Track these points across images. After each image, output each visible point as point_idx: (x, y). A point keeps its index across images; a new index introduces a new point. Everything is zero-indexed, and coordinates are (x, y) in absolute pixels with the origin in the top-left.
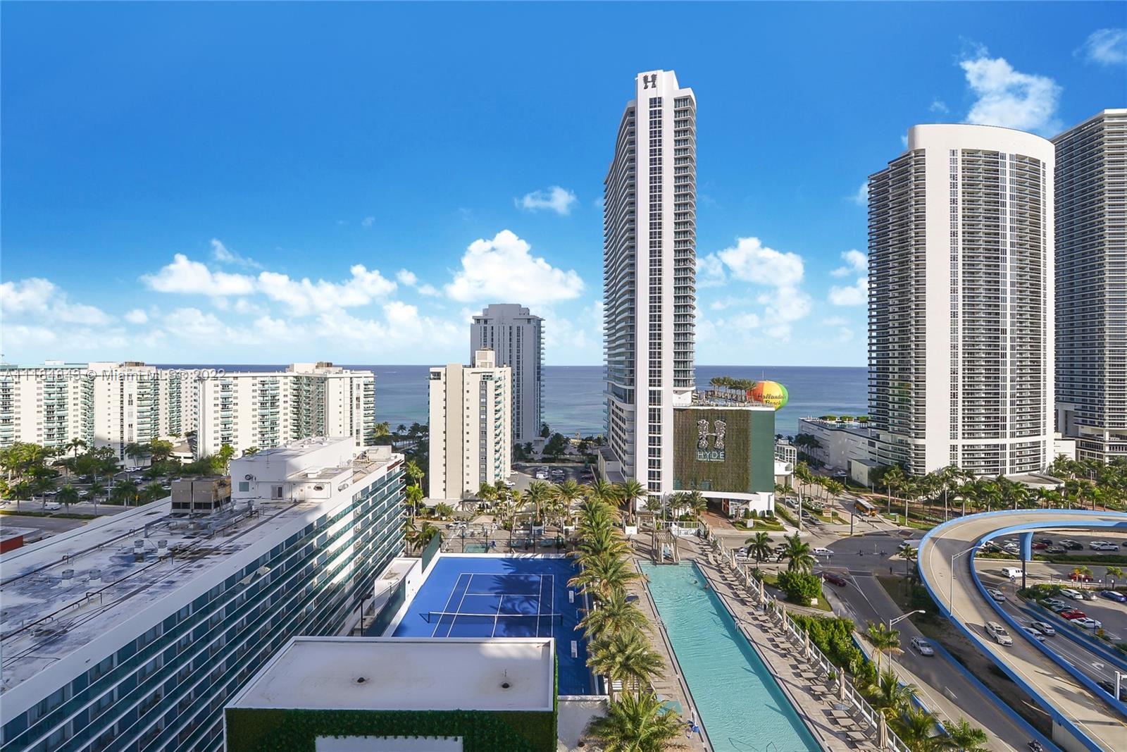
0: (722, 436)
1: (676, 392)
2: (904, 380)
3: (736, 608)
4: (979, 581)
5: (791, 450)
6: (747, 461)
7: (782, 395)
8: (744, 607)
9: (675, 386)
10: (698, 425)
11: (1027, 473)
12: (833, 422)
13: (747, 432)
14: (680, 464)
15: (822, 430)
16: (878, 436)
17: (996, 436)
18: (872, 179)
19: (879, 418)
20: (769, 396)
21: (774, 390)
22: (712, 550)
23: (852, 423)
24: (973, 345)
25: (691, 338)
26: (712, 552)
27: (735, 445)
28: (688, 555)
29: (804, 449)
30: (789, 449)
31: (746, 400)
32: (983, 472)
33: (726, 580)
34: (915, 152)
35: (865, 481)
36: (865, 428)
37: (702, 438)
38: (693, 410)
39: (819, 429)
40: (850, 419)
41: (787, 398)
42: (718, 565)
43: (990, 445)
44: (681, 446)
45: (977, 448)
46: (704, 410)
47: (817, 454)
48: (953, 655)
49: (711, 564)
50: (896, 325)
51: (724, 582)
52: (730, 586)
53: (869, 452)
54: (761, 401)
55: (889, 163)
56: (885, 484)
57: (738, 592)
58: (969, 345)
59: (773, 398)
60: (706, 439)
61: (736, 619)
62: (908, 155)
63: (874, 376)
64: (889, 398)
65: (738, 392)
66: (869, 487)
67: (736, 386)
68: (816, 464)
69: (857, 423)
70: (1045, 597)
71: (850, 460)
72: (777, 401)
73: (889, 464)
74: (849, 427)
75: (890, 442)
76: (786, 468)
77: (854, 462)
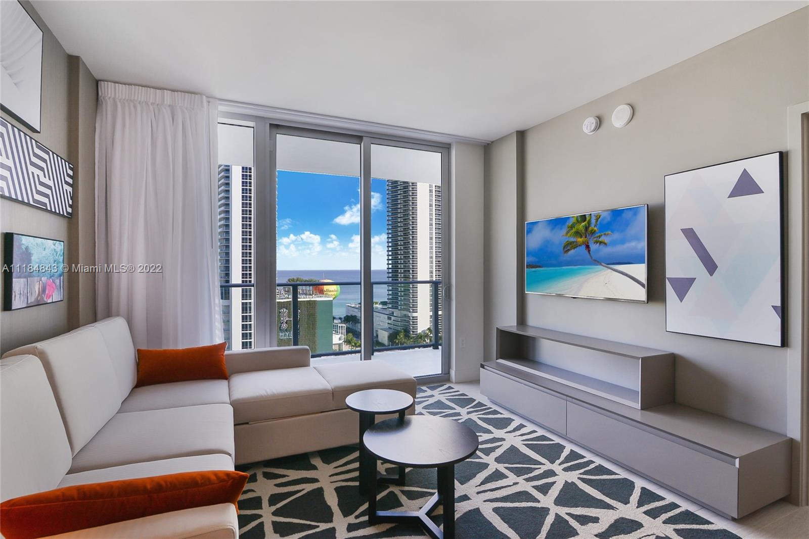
5: (342, 326)
6: (315, 336)
10: (280, 313)
13: (314, 316)
16: (393, 313)
19: (393, 302)
23: (377, 305)
27: (306, 326)
29: (350, 325)
31: (313, 293)
36: (386, 309)
37: (283, 323)
39: (359, 311)
41: (339, 291)
46: (284, 302)
47: (355, 327)
50: (402, 244)
53: (388, 323)
54: (323, 294)
56: (397, 342)
59: (330, 291)
60: (286, 323)
63: (390, 275)
65: (308, 288)
69: (381, 306)
72: (333, 293)
73: (399, 329)
74: (377, 308)
75: (399, 316)
76: (339, 338)
77: (379, 330)
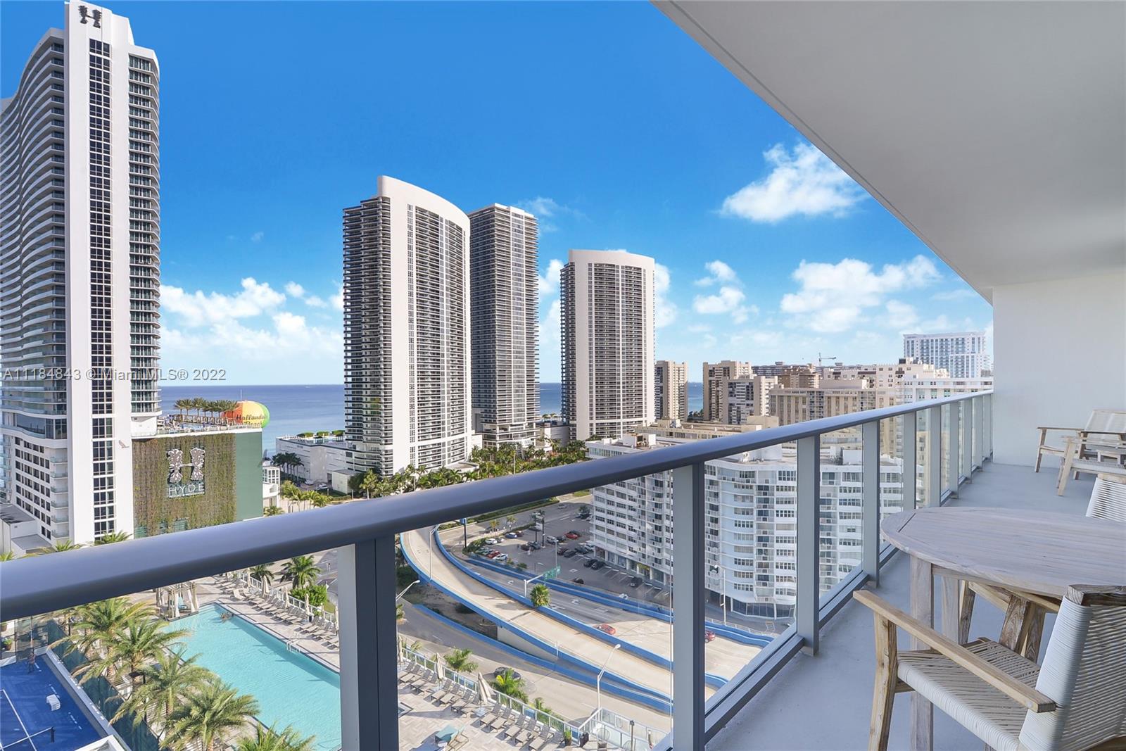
0: (200, 465)
1: (136, 419)
2: (376, 396)
3: (282, 630)
4: (444, 550)
5: (273, 471)
6: (231, 489)
7: (263, 415)
8: (290, 627)
9: (133, 411)
10: (168, 456)
11: (457, 462)
12: (311, 439)
13: (230, 457)
14: (144, 507)
15: (302, 447)
16: (354, 447)
17: (439, 436)
18: (346, 212)
19: (354, 431)
20: (249, 417)
21: (253, 409)
22: (234, 585)
23: (328, 437)
24: (424, 366)
25: (154, 353)
26: (235, 587)
27: (216, 473)
28: (207, 599)
29: (285, 468)
30: (271, 470)
31: (226, 423)
32: (432, 466)
33: (261, 609)
34: (383, 198)
35: (345, 488)
36: (341, 441)
37: (173, 471)
38: (162, 438)
39: (298, 446)
40: (326, 434)
41: (269, 417)
42: (247, 598)
43: (435, 444)
44: (143, 485)
45: (427, 447)
46: (175, 438)
47: (298, 471)
48: (433, 610)
49: (238, 600)
51: (260, 612)
52: (268, 613)
53: (348, 462)
54: (242, 422)
55: (362, 202)
56: (364, 488)
57: (278, 616)
58: (421, 366)
59: (254, 418)
60: (180, 471)
61: (286, 641)
62: (377, 199)
63: (350, 392)
64: (362, 412)
65: (216, 414)
66: (349, 494)
67: (212, 407)
68: (299, 481)
69: (334, 437)
70: (478, 548)
71: (330, 473)
72: (258, 421)
73: (365, 470)
74: (327, 441)
75: (365, 450)
76: (271, 489)
77: (333, 474)
